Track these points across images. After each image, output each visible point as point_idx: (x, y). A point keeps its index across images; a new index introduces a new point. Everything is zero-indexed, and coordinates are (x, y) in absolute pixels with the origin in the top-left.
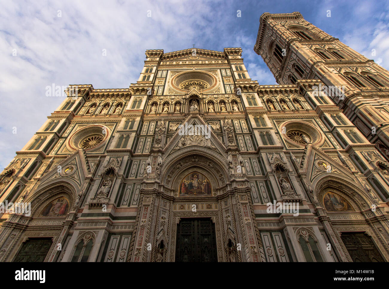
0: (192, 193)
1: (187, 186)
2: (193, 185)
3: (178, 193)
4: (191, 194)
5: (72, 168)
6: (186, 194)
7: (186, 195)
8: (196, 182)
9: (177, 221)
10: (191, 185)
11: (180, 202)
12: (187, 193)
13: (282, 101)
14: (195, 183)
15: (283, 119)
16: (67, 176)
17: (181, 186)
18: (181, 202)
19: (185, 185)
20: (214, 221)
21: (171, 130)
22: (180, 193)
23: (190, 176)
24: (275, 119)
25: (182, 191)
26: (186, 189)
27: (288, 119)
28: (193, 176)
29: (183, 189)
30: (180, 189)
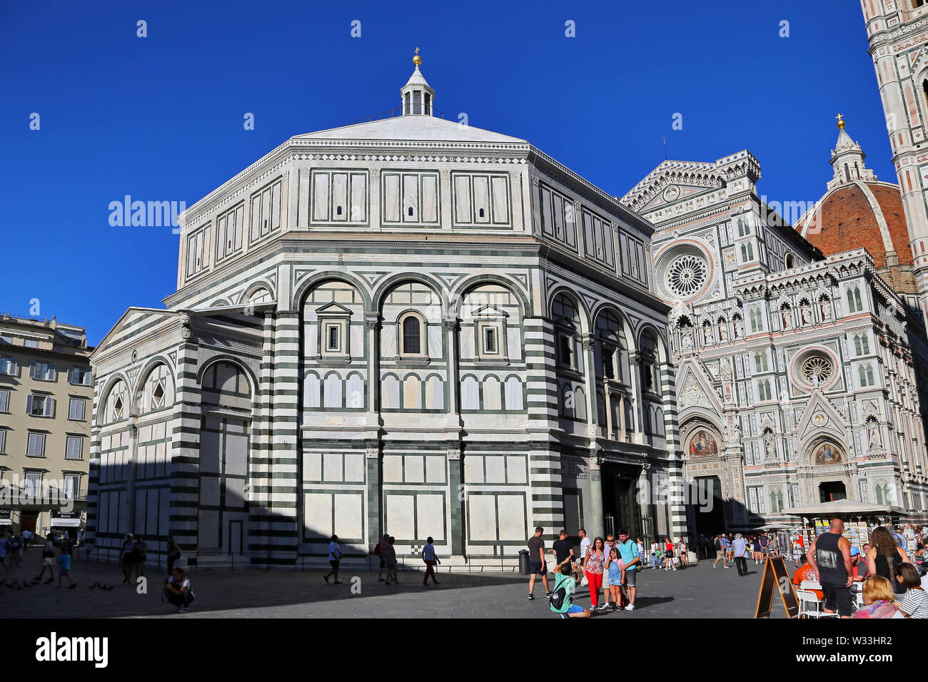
0: (701, 453)
1: (696, 447)
2: (702, 445)
7: (696, 456)
10: (699, 445)
12: (696, 454)
13: (804, 302)
14: (703, 443)
15: (798, 345)
17: (690, 447)
19: (694, 447)
20: (720, 478)
22: (691, 454)
23: (698, 435)
24: (786, 347)
26: (695, 450)
27: (804, 344)
28: (700, 436)
29: (693, 451)
30: (690, 451)
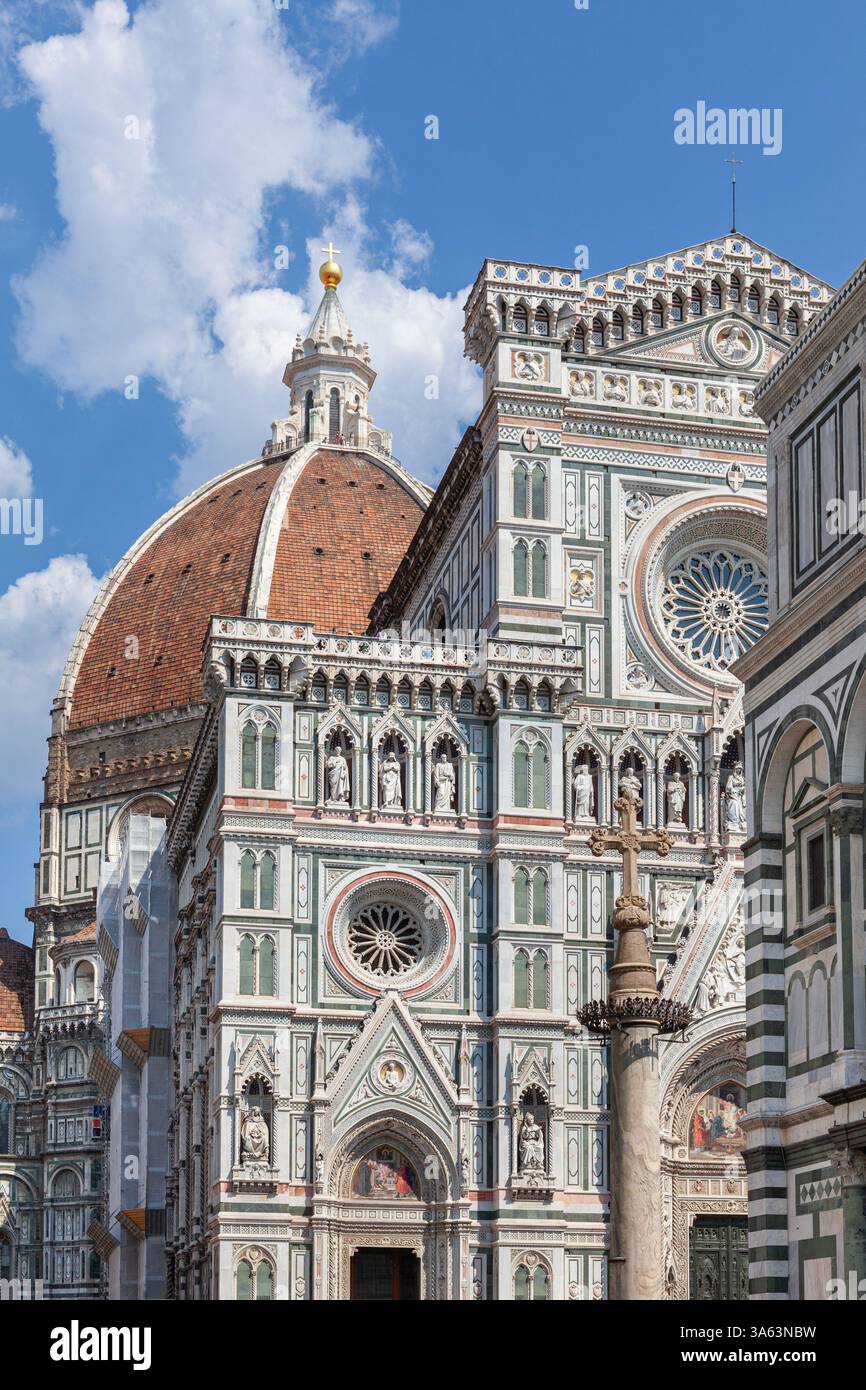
1: (708, 1127)
2: (725, 1124)
3: (686, 1148)
4: (719, 1151)
5: (399, 1067)
6: (706, 1149)
7: (707, 1154)
8: (732, 1114)
9: (690, 1223)
10: (718, 1124)
11: (693, 1174)
12: (708, 1149)
14: (729, 1118)
16: (396, 1093)
17: (692, 1126)
18: (698, 1174)
19: (704, 1126)
21: (662, 923)
22: (691, 1146)
23: (715, 1094)
25: (696, 1140)
26: (706, 1135)
29: (698, 1136)
30: (691, 1136)
